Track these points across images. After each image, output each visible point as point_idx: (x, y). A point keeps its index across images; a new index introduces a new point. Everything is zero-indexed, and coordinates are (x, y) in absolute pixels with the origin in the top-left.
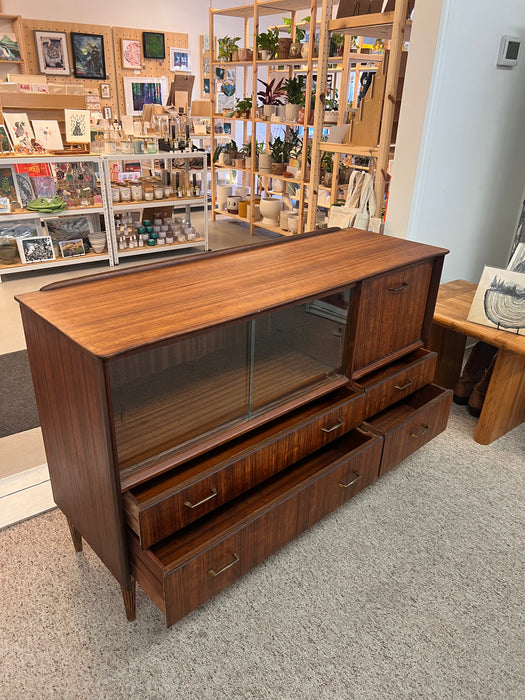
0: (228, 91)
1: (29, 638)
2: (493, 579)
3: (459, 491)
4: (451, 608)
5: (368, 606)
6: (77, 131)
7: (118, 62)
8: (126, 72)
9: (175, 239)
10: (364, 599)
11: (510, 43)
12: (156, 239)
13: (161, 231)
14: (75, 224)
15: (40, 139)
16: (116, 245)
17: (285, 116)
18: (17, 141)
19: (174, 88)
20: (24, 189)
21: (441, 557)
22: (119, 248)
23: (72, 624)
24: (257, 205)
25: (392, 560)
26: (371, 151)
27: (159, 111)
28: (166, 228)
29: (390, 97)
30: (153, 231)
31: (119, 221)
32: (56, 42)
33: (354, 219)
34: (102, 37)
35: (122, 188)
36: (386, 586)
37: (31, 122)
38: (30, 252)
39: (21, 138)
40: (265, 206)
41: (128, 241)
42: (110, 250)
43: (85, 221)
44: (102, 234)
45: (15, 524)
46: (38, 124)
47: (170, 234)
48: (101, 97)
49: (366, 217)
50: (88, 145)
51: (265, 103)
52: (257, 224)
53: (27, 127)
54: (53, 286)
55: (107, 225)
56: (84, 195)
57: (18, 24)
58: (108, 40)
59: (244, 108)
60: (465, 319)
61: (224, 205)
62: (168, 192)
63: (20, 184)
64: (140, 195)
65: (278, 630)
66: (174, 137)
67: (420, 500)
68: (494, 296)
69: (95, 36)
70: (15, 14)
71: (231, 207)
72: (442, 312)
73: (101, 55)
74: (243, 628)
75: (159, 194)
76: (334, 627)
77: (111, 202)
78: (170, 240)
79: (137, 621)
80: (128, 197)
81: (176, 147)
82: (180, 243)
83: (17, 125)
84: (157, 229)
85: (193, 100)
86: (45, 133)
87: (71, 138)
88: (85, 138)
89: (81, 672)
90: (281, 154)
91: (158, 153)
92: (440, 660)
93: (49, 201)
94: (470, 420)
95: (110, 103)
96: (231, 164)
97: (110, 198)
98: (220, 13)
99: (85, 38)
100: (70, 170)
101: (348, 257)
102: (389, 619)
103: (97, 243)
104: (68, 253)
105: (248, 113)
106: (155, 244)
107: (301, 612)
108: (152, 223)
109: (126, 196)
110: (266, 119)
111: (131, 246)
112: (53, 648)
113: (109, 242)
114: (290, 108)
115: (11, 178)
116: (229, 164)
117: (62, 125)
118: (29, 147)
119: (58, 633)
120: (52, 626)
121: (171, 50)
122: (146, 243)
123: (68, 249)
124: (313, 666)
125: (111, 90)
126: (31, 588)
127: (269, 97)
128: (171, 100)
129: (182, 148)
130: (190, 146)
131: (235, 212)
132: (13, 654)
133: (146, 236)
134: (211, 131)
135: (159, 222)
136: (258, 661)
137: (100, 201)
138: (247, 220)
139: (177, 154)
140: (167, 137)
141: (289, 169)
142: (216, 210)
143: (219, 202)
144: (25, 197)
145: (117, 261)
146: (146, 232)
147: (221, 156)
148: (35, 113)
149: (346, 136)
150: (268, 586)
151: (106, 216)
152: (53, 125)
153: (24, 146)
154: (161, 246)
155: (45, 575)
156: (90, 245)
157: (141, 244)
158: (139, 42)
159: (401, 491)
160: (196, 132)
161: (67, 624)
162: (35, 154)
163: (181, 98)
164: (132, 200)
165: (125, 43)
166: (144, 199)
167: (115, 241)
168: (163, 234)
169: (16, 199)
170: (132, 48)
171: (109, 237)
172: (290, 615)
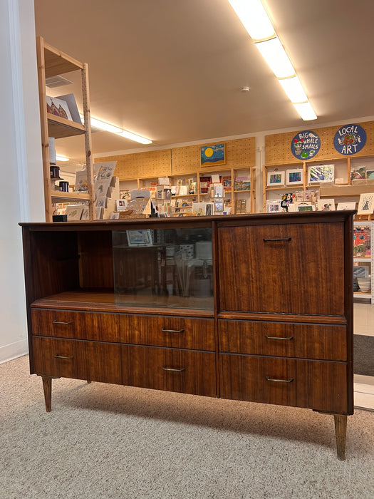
6: (366, 207)
87: (361, 212)
88: (370, 211)
137: (370, 253)
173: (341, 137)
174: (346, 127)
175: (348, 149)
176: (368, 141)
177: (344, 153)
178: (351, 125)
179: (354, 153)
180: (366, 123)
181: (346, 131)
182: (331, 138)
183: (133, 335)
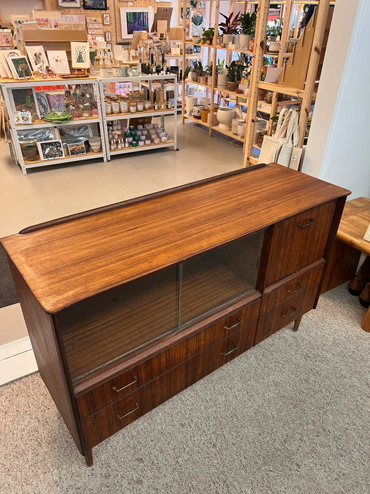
0: (197, 21)
1: (19, 473)
2: (362, 452)
3: (344, 373)
4: (326, 474)
5: (263, 468)
6: (80, 59)
8: (122, 4)
9: (152, 141)
10: (260, 462)
12: (138, 141)
13: (142, 135)
14: (79, 130)
15: (53, 67)
16: (108, 146)
17: (239, 44)
18: (35, 68)
19: (157, 17)
20: (42, 104)
21: (324, 430)
22: (110, 148)
23: (49, 465)
24: (215, 113)
25: (286, 430)
26: (298, 93)
27: (145, 37)
28: (145, 132)
29: (316, 49)
30: (136, 135)
31: (111, 128)
33: (281, 147)
35: (113, 103)
36: (279, 452)
37: (46, 52)
38: (47, 152)
39: (39, 66)
40: (221, 115)
41: (117, 142)
42: (104, 150)
43: (87, 128)
44: (99, 139)
45: (17, 380)
46: (51, 53)
47: (149, 137)
48: (103, 24)
49: (291, 146)
50: (88, 70)
51: (224, 32)
52: (214, 128)
53: (43, 57)
54: (29, 229)
55: (102, 132)
56: (85, 109)
59: (208, 36)
60: (362, 237)
61: (191, 112)
62: (147, 106)
63: (39, 100)
64: (126, 108)
65: (194, 483)
66: (152, 63)
67: (313, 378)
71: (196, 114)
72: (344, 231)
74: (169, 479)
75: (140, 107)
76: (236, 484)
77: (104, 114)
78: (148, 142)
79: (94, 466)
80: (118, 110)
81: (154, 71)
82: (156, 144)
83: (35, 55)
84: (139, 133)
85: (171, 27)
86: (57, 61)
87: (76, 65)
88: (86, 64)
90: (236, 73)
91: (140, 76)
93: (59, 114)
94: (360, 309)
95: (110, 28)
96: (197, 81)
97: (104, 111)
100: (75, 90)
101: (267, 198)
102: (278, 481)
103: (94, 145)
104: (73, 153)
105: (211, 40)
106: (137, 145)
107: (213, 470)
108: (136, 128)
109: (116, 109)
110: (224, 47)
111: (119, 147)
112: (34, 483)
113: (103, 144)
114: (242, 38)
115: (32, 96)
116: (196, 80)
117: (69, 54)
118: (44, 73)
119: (39, 471)
120: (35, 465)
122: (131, 144)
123: (74, 150)
125: (110, 18)
126: (24, 433)
127: (228, 29)
128: (155, 28)
129: (158, 71)
130: (165, 69)
131: (199, 118)
132: (7, 485)
133: (131, 139)
134: (183, 53)
135: (140, 127)
137: (97, 113)
138: (207, 125)
139: (155, 76)
140: (147, 62)
141: (241, 87)
142: (185, 115)
143: (187, 109)
144: (43, 110)
145: (109, 158)
146: (131, 135)
147: (190, 74)
148: (49, 45)
149: (280, 76)
150: (190, 445)
151: (101, 125)
152: (62, 54)
153: (40, 72)
154: (142, 146)
155: (34, 423)
156: (90, 146)
157: (127, 145)
159: (299, 370)
160: (173, 53)
161: (46, 465)
162: (49, 78)
163: (162, 25)
164: (120, 112)
166: (129, 111)
167: (108, 143)
168: (143, 138)
169: (36, 112)
171: (103, 141)
172: (205, 472)
183: (199, 347)
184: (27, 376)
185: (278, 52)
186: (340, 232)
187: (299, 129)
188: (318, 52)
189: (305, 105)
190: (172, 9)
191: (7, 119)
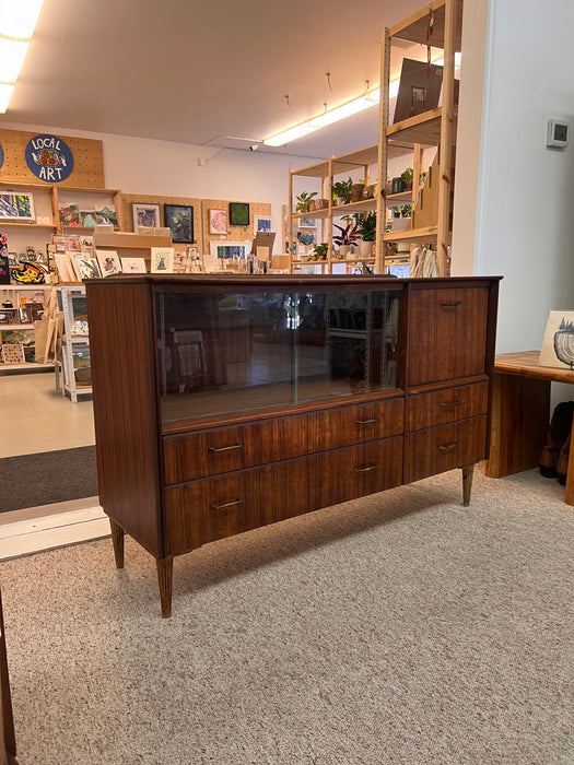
0: (307, 241)
1: (58, 626)
6: (161, 267)
7: (206, 229)
8: (214, 237)
11: (556, 125)
17: (360, 252)
18: (105, 273)
19: (256, 244)
25: (461, 586)
26: (430, 230)
29: (444, 177)
32: (151, 213)
34: (192, 208)
37: (120, 259)
39: (110, 271)
46: (127, 261)
51: (341, 244)
53: (116, 263)
57: (118, 198)
58: (197, 210)
59: (321, 252)
60: (536, 365)
68: (563, 338)
69: (185, 207)
70: (116, 189)
73: (190, 223)
74: (287, 628)
76: (390, 632)
79: (172, 618)
83: (107, 260)
85: (273, 254)
86: (132, 268)
87: (155, 271)
88: (168, 271)
89: (107, 652)
92: (514, 664)
98: (298, 173)
99: (177, 209)
105: (325, 255)
110: (341, 259)
112: (82, 633)
114: (363, 245)
117: (148, 263)
119: (89, 623)
120: (84, 618)
121: (255, 218)
124: (363, 660)
125: (197, 252)
126: (67, 591)
127: (345, 239)
128: (254, 252)
132: (39, 636)
136: (301, 652)
148: (125, 252)
152: (140, 261)
155: (83, 583)
158: (226, 211)
161: (99, 617)
163: (262, 252)
165: (213, 213)
170: (219, 217)
172: (341, 621)
173: (36, 152)
174: (43, 136)
175: (49, 174)
176: (76, 167)
177: (42, 178)
178: (50, 137)
179: (57, 180)
180: (71, 139)
181: (44, 143)
182: (21, 149)
183: (324, 439)
184: (73, 544)
185: (409, 252)
186: (498, 363)
187: (438, 268)
188: (447, 181)
189: (440, 240)
190: (275, 234)
191: (61, 334)
